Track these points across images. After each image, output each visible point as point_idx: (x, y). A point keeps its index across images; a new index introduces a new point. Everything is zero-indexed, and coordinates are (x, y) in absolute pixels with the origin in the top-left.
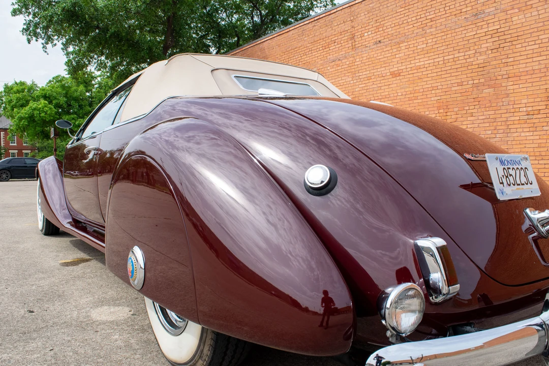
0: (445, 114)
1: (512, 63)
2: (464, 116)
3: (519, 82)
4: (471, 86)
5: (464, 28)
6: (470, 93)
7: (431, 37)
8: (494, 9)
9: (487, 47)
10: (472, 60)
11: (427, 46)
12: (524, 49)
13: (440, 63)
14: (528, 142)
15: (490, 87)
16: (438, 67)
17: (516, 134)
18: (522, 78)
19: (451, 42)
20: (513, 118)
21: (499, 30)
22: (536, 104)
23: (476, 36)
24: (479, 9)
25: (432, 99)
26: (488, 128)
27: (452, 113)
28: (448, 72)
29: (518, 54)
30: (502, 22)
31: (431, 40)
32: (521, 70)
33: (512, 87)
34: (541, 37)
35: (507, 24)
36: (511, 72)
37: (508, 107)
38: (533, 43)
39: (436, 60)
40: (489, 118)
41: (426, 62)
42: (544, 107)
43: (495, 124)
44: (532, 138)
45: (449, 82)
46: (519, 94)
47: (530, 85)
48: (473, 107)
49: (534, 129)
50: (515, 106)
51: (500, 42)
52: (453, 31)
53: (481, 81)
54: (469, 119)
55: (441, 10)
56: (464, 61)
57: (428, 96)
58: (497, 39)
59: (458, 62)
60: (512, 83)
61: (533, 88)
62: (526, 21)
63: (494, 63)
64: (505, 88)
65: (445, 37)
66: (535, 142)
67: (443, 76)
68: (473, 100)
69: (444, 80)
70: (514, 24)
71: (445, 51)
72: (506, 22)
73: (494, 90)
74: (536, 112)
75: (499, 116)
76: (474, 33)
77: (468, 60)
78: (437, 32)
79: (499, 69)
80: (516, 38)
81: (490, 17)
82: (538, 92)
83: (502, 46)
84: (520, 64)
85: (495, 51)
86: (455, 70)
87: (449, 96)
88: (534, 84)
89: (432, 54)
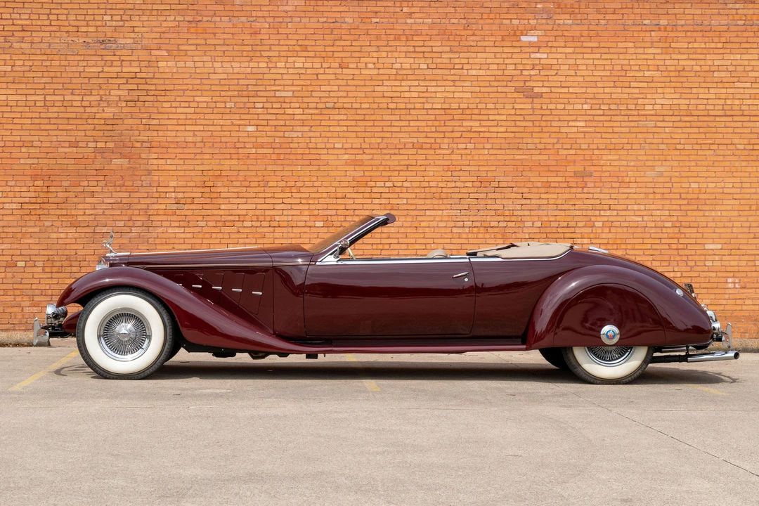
0: (45, 189)
1: (157, 128)
2: (79, 195)
3: (166, 156)
4: (92, 150)
5: (82, 58)
6: (90, 161)
7: (23, 57)
8: (132, 41)
9: (120, 96)
10: (94, 110)
11: (12, 71)
12: (174, 110)
13: (38, 104)
14: (176, 241)
15: (123, 156)
16: (33, 109)
17: (160, 230)
18: (170, 150)
19: (59, 75)
20: (156, 207)
21: (139, 76)
22: (189, 189)
23: (101, 75)
24: (109, 35)
25: (22, 161)
26: (118, 218)
27: (59, 189)
28: (53, 121)
29: (166, 116)
30: (143, 64)
31: (21, 63)
32: (169, 139)
33: (155, 162)
34: (197, 99)
35: (151, 70)
36: (155, 139)
37: (149, 189)
38: (187, 105)
39: (29, 98)
40: (121, 203)
41: (10, 98)
42: (200, 195)
43: (130, 212)
44: (183, 236)
45: (55, 139)
46: (165, 173)
47: (182, 162)
48: (95, 183)
49: (186, 224)
50: (160, 189)
51: (139, 93)
52: (63, 58)
53: (109, 145)
54: (88, 200)
55: (42, 17)
56: (82, 110)
57: (14, 155)
58: (135, 87)
59: (69, 109)
60: (155, 156)
61: (185, 167)
62: (177, 72)
63: (130, 121)
64: (145, 161)
65: (48, 63)
66: (187, 241)
67: (43, 127)
68: (95, 173)
69: (45, 133)
70: (160, 71)
71: (48, 86)
72: (149, 67)
73: (129, 161)
74: (189, 201)
75: (136, 201)
76: (100, 70)
77: (88, 110)
78: (33, 51)
79: (137, 133)
80: (163, 93)
81: (124, 52)
82: (193, 173)
83: (142, 99)
84: (168, 131)
85: (132, 104)
86: (66, 121)
87: (53, 161)
88: (187, 162)
89: (23, 86)
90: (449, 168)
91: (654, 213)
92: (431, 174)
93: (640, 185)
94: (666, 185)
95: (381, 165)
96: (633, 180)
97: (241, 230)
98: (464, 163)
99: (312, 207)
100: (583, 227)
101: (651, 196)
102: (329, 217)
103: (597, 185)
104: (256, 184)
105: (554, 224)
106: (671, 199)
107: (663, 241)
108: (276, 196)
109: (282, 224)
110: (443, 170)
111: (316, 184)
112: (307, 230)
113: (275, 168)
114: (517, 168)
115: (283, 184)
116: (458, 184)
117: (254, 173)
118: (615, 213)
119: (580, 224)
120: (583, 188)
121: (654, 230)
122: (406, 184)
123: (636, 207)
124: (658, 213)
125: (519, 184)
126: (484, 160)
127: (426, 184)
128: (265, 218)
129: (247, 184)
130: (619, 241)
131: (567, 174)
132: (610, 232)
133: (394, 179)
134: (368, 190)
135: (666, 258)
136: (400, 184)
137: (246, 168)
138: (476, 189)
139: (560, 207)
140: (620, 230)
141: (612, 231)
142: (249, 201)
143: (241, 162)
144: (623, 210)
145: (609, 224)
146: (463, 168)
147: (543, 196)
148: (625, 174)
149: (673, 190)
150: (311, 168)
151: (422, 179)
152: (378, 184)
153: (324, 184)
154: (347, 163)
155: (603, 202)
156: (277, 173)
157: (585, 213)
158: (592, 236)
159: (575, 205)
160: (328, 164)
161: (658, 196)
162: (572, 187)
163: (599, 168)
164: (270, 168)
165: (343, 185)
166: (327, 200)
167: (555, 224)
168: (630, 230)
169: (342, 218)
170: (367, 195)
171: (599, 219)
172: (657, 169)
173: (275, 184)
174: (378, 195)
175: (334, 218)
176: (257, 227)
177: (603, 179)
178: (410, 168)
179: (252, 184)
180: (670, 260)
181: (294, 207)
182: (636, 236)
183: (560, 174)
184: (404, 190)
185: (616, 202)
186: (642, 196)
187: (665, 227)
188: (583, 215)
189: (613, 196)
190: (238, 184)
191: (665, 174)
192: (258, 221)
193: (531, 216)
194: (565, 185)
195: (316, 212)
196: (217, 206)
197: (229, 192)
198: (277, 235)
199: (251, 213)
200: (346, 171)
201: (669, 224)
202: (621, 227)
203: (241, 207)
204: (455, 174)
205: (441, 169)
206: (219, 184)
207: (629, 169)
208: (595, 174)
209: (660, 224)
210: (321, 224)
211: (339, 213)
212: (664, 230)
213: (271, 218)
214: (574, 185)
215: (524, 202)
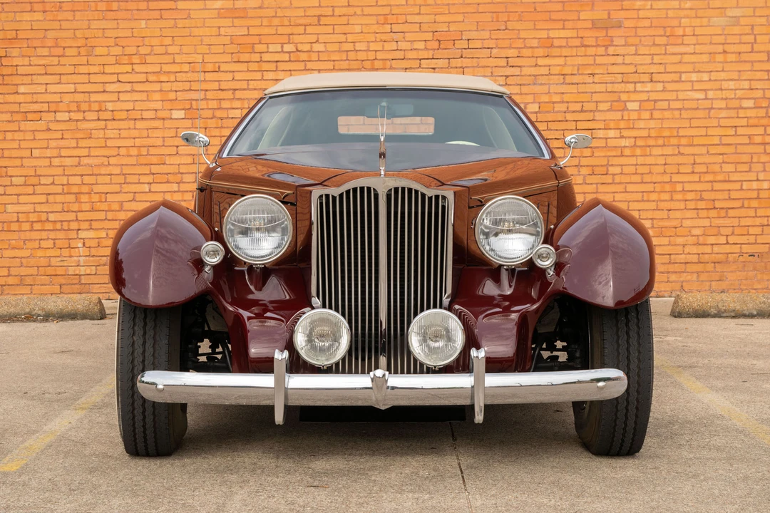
90: (386, 19)
91: (725, 85)
92: (358, 29)
93: (701, 39)
94: (745, 38)
95: (275, 17)
96: (689, 31)
97: (53, 126)
98: (411, 10)
99: (166, 87)
100: (608, 110)
101: (720, 58)
102: (194, 103)
103: (631, 40)
104: (74, 52)
105: (559, 107)
106: (752, 62)
107: (740, 131)
108: (108, 69)
109: (118, 115)
110: (378, 23)
111: (171, 50)
112: (158, 124)
113: (104, 24)
114: (498, 17)
115: (117, 50)
116: (403, 45)
117: (70, 34)
118: (659, 87)
119: (602, 106)
120: (606, 47)
121: (723, 114)
122: (317, 47)
123: (694, 77)
124: (732, 85)
125: (501, 43)
126: (444, 5)
127: (350, 47)
128: (90, 106)
129: (59, 51)
130: (666, 133)
131: (580, 25)
132: (652, 118)
133: (296, 39)
134: (256, 57)
135: (746, 158)
136: (306, 47)
137: (56, 25)
138: (431, 52)
139: (569, 79)
140: (667, 114)
141: (655, 116)
142: (64, 78)
143: (49, 16)
144: (673, 81)
145: (651, 105)
146: (410, 18)
147: (540, 62)
148: (675, 23)
149: (756, 47)
150: (162, 23)
151: (342, 38)
152: (272, 48)
153: (185, 49)
154: (222, 13)
155: (641, 69)
156: (108, 33)
157: (610, 88)
158: (622, 125)
159: (593, 75)
160: (189, 17)
161: (731, 57)
162: (589, 46)
163: (633, 14)
164: (95, 25)
165: (214, 49)
166: (189, 75)
167: (563, 107)
168: (685, 114)
169: (214, 104)
170: (254, 66)
171: (633, 97)
172: (730, 13)
173: (105, 51)
174: (272, 66)
175: (203, 105)
176: (77, 121)
177: (640, 32)
178: (323, 21)
179: (69, 52)
180: (751, 162)
181: (138, 87)
182: (694, 123)
183: (569, 25)
184: (314, 57)
185: (661, 69)
186: (705, 58)
187: (742, 108)
188: (607, 92)
189: (657, 60)
190: (45, 52)
191: (743, 21)
192: (79, 111)
193: (521, 94)
194: (577, 42)
195: (172, 96)
196: (12, 89)
197: (30, 65)
198: (110, 133)
199: (67, 98)
200: (219, 27)
201: (750, 103)
202: (669, 109)
203: (51, 88)
204: (395, 28)
205: (373, 20)
206: (15, 52)
207: (682, 13)
208: (627, 23)
209: (735, 104)
210: (181, 114)
211: (209, 95)
212: (742, 113)
213: (100, 106)
214: (591, 42)
215: (509, 71)
